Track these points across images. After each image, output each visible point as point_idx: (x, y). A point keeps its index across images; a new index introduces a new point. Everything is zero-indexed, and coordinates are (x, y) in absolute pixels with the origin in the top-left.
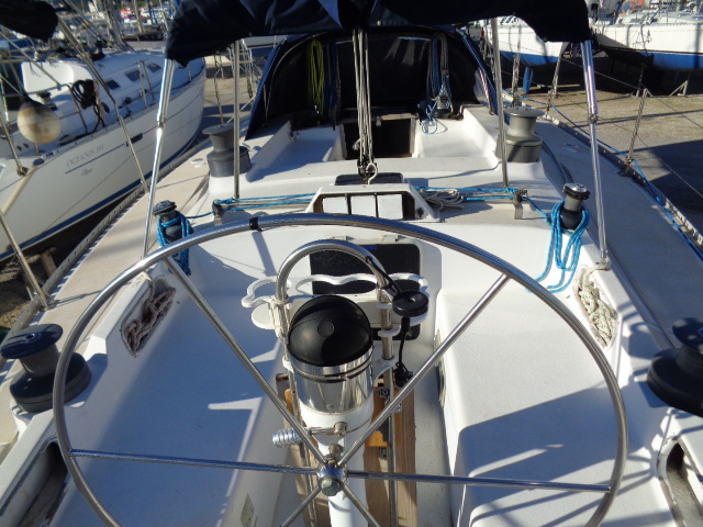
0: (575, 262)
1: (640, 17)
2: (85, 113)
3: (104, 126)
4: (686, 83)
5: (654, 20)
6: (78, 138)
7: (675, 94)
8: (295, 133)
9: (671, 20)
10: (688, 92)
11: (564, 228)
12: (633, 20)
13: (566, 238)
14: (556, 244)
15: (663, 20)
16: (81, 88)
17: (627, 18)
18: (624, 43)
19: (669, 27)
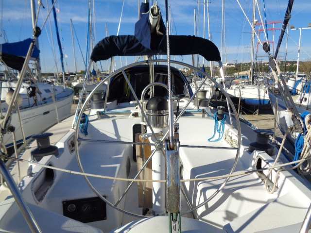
0: (223, 129)
1: (238, 86)
2: (30, 99)
3: (36, 105)
4: (258, 110)
5: (243, 88)
6: (25, 108)
7: (255, 114)
8: (118, 104)
9: (249, 88)
10: (259, 114)
11: (218, 119)
12: (236, 88)
13: (219, 122)
14: (216, 125)
15: (246, 87)
16: (31, 89)
17: (234, 87)
18: (234, 95)
19: (249, 90)
